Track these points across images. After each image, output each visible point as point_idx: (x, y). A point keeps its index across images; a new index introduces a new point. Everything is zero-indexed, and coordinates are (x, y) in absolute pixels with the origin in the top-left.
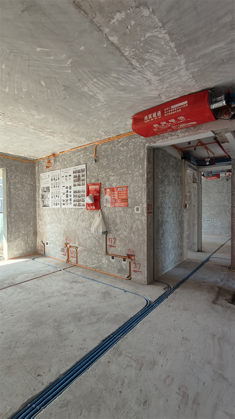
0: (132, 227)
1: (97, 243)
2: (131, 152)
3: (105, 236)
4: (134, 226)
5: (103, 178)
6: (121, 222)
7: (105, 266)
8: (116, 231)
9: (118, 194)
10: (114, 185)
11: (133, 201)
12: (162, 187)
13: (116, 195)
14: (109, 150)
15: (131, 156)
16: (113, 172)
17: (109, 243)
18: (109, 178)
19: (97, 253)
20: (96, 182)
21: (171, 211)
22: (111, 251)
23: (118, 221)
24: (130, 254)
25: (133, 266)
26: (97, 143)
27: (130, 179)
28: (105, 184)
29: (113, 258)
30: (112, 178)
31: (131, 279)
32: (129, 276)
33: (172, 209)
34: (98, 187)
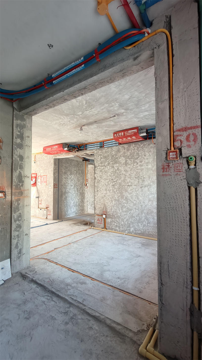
0: (48, 194)
1: (35, 203)
2: (48, 160)
3: (38, 199)
4: (49, 194)
5: (38, 171)
6: (44, 192)
7: (38, 214)
8: (42, 196)
9: (43, 179)
10: (42, 175)
11: (49, 182)
12: (65, 176)
13: (42, 179)
14: (40, 158)
15: (48, 162)
16: (41, 169)
17: (39, 203)
18: (40, 171)
19: (34, 208)
20: (35, 173)
21: (72, 187)
22: (40, 206)
23: (43, 191)
24: (47, 207)
25: (48, 212)
26: (36, 154)
27: (48, 172)
28: (38, 174)
29: (41, 209)
30: (41, 171)
31: (47, 219)
32: (47, 217)
33: (73, 186)
34: (35, 175)
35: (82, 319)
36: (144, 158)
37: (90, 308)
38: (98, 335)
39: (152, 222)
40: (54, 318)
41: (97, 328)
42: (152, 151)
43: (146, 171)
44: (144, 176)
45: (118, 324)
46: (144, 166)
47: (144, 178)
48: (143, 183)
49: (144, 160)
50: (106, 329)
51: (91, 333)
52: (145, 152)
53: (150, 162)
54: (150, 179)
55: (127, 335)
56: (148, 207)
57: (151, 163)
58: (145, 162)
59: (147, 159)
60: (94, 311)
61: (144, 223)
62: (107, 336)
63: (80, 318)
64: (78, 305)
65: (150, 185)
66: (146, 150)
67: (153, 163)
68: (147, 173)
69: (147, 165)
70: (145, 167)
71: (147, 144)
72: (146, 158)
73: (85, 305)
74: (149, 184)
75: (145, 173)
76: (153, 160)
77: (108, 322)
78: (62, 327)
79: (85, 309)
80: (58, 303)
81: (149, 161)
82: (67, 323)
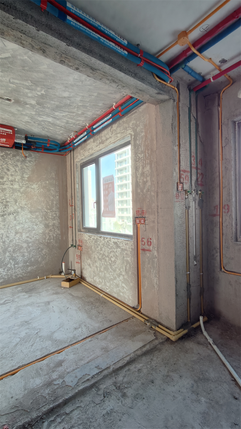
35: (124, 377)
36: (6, 173)
37: (114, 364)
38: (149, 366)
39: (22, 260)
40: (109, 412)
41: (141, 365)
42: (19, 166)
43: (10, 192)
44: (8, 200)
45: (144, 346)
46: (7, 184)
47: (7, 202)
48: (5, 209)
49: (6, 176)
50: (144, 358)
51: (145, 371)
52: (8, 165)
53: (17, 180)
54: (17, 204)
55: (156, 344)
56: (14, 242)
57: (18, 182)
58: (8, 179)
59: (12, 175)
60: (121, 361)
61: (9, 266)
62: (152, 359)
63: (122, 378)
64: (102, 376)
65: (17, 212)
66: (10, 162)
67: (21, 183)
68: (13, 196)
69: (12, 185)
70: (9, 186)
71: (11, 153)
72: (9, 173)
73: (107, 368)
74: (15, 210)
75: (8, 195)
76: (21, 179)
77: (139, 353)
78: (128, 401)
79: (114, 369)
80: (82, 404)
81: (15, 179)
82: (124, 395)
